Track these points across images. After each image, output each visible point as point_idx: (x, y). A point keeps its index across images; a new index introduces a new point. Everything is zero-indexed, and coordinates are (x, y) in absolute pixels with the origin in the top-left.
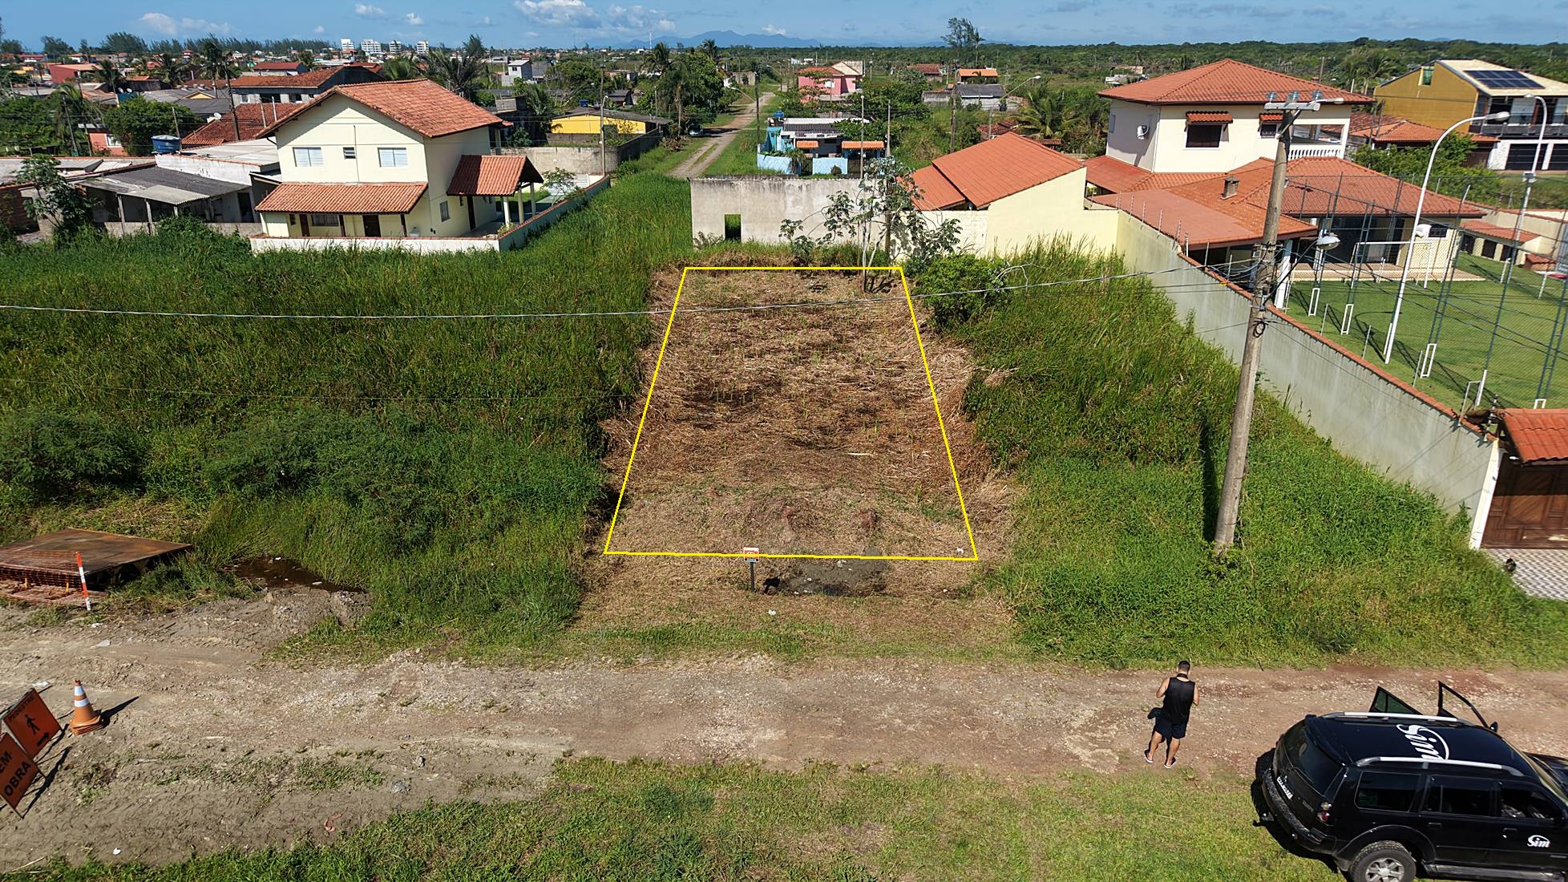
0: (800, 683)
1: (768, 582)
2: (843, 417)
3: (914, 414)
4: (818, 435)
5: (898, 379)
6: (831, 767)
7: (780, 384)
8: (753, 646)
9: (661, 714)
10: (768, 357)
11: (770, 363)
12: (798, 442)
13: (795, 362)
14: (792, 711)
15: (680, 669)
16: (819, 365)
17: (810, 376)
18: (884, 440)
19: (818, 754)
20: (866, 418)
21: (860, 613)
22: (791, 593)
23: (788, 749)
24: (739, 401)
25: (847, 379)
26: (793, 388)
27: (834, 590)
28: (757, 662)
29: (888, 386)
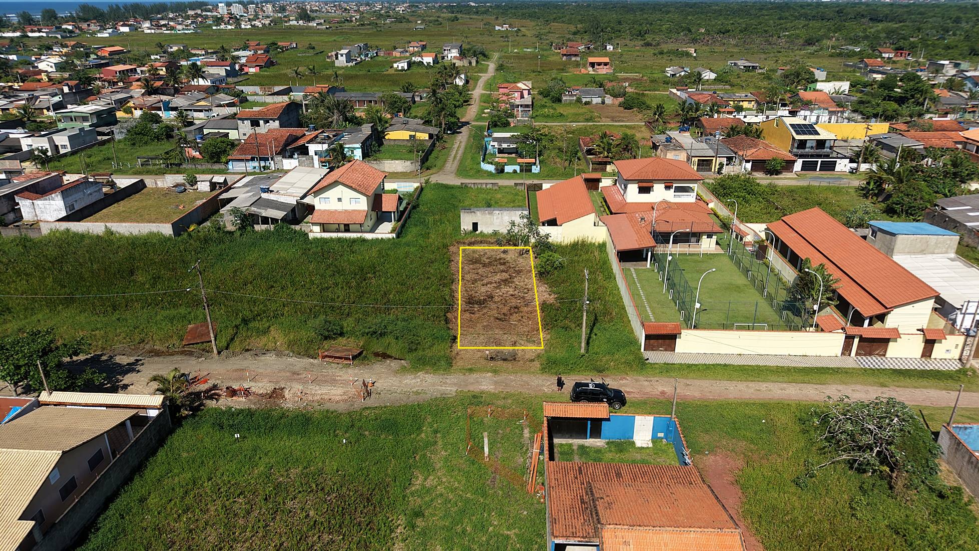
0: (497, 378)
1: (491, 358)
2: (510, 310)
3: (529, 309)
4: (503, 316)
5: (526, 295)
6: (503, 392)
7: (492, 297)
8: (488, 372)
9: (473, 383)
10: (489, 285)
11: (489, 288)
12: (497, 319)
13: (497, 288)
14: (496, 383)
15: (475, 376)
16: (504, 289)
17: (501, 294)
18: (520, 318)
19: (500, 390)
20: (516, 310)
21: (509, 365)
22: (495, 360)
23: (495, 389)
24: (481, 303)
25: (512, 295)
26: (496, 299)
27: (505, 360)
28: (490, 374)
29: (523, 298)
